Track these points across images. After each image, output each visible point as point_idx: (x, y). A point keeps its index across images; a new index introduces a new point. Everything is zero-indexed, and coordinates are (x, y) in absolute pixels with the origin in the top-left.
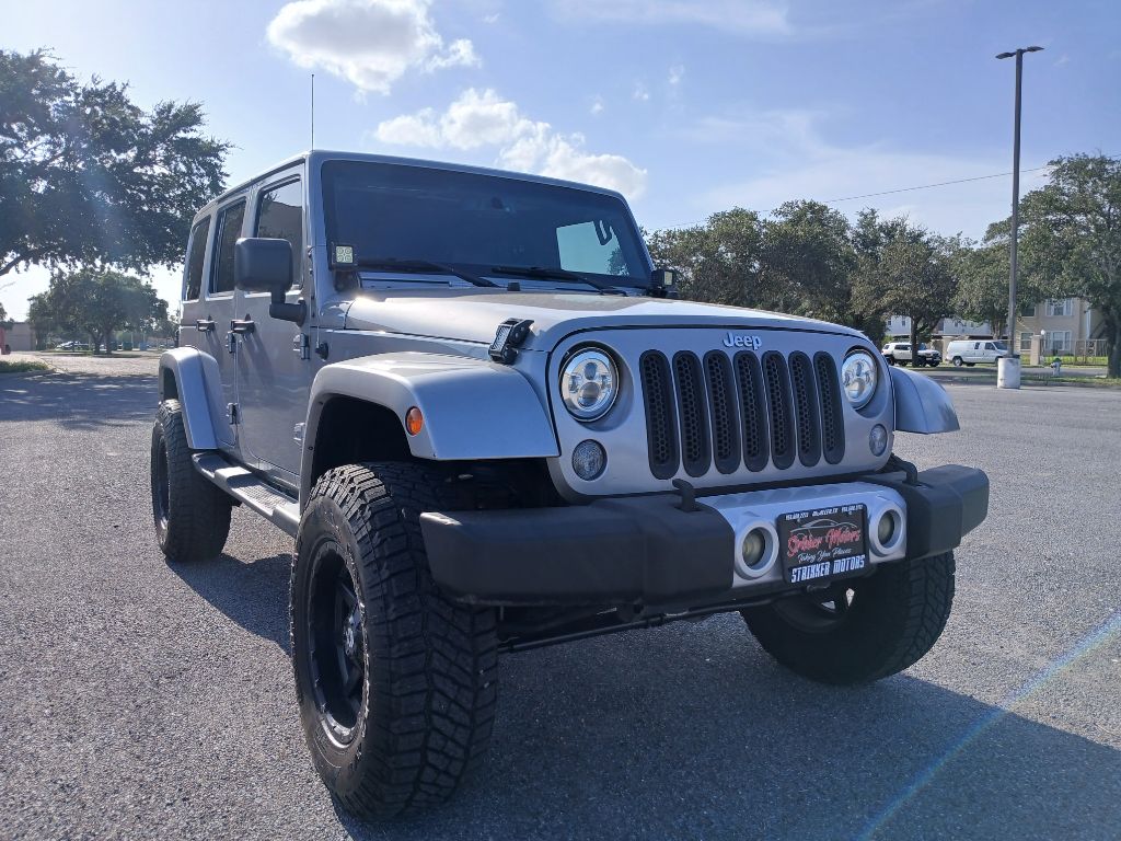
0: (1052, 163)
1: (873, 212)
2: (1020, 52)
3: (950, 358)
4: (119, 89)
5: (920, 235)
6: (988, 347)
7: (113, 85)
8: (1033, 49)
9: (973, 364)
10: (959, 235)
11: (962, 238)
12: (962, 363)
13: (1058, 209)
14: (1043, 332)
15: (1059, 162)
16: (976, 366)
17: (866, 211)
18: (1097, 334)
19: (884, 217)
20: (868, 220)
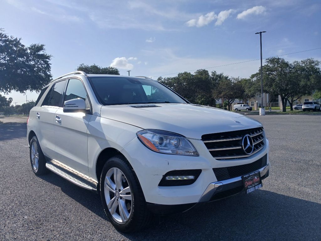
0: (267, 59)
1: (215, 71)
2: (261, 33)
3: (234, 109)
4: (18, 40)
5: (227, 77)
6: (244, 106)
7: (16, 39)
8: (264, 32)
9: (240, 110)
10: (239, 77)
11: (239, 78)
12: (238, 110)
13: (269, 71)
14: (257, 101)
15: (268, 59)
16: (241, 111)
17: (213, 72)
18: (270, 101)
19: (218, 73)
20: (214, 73)
